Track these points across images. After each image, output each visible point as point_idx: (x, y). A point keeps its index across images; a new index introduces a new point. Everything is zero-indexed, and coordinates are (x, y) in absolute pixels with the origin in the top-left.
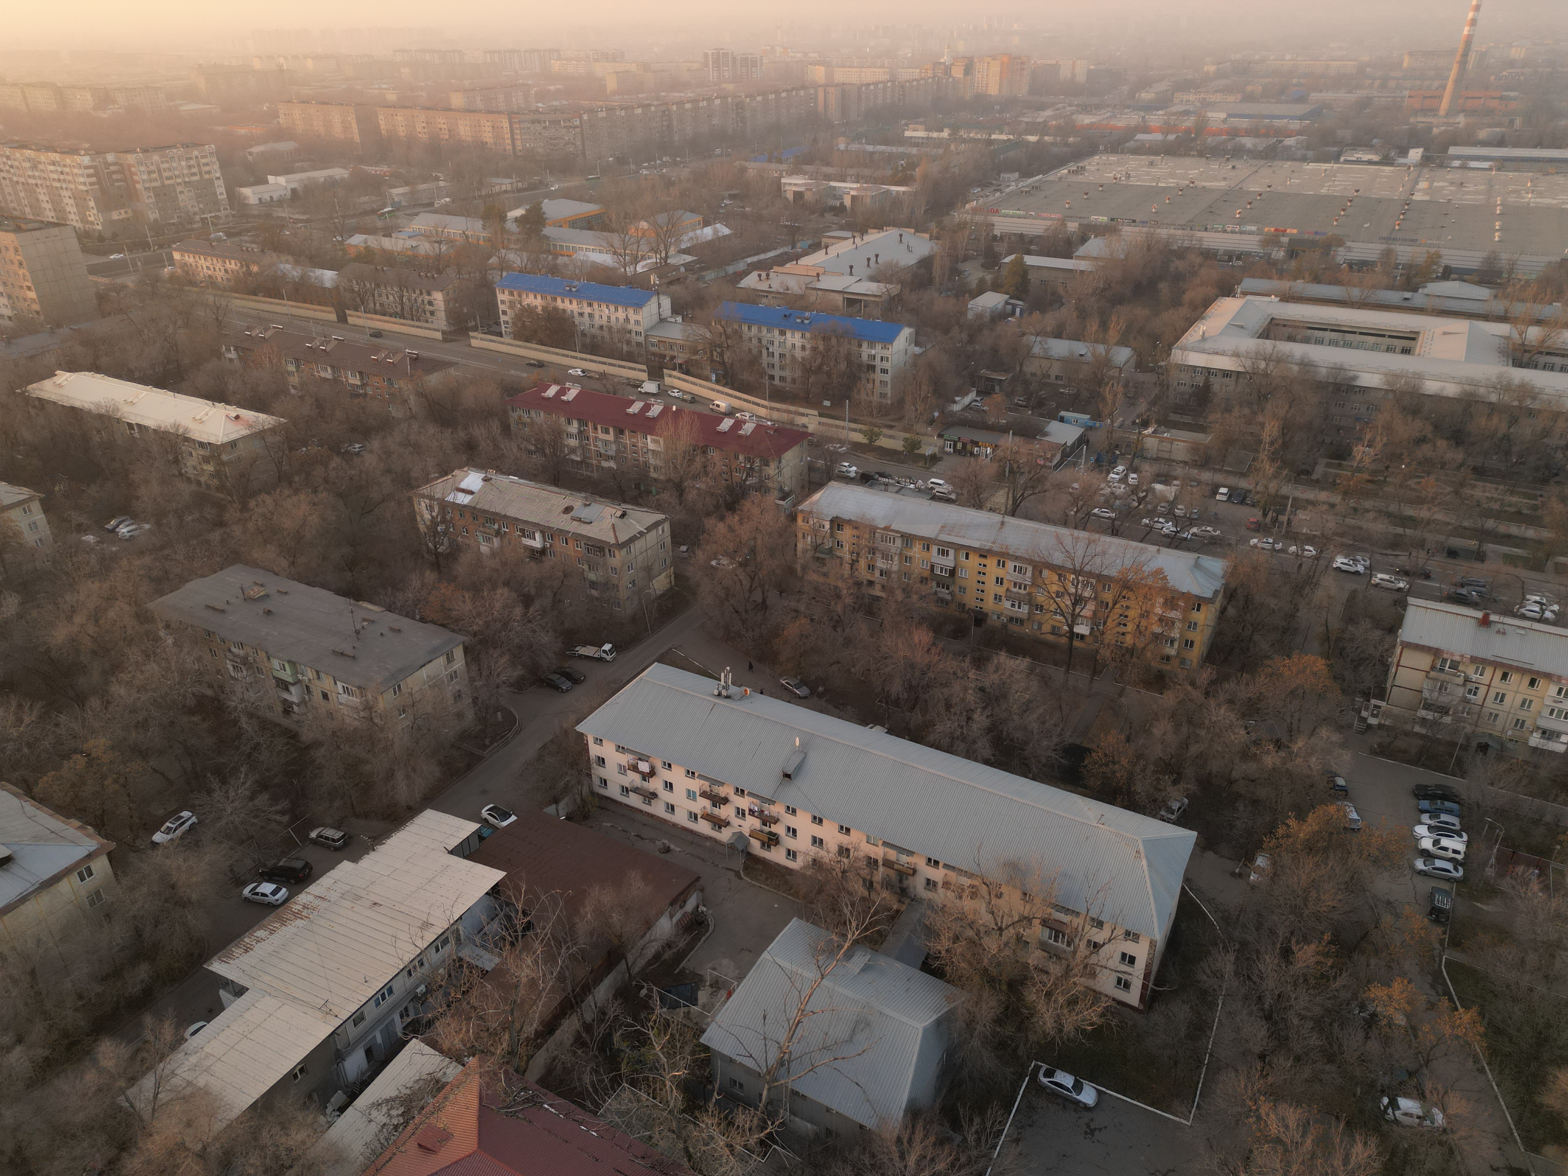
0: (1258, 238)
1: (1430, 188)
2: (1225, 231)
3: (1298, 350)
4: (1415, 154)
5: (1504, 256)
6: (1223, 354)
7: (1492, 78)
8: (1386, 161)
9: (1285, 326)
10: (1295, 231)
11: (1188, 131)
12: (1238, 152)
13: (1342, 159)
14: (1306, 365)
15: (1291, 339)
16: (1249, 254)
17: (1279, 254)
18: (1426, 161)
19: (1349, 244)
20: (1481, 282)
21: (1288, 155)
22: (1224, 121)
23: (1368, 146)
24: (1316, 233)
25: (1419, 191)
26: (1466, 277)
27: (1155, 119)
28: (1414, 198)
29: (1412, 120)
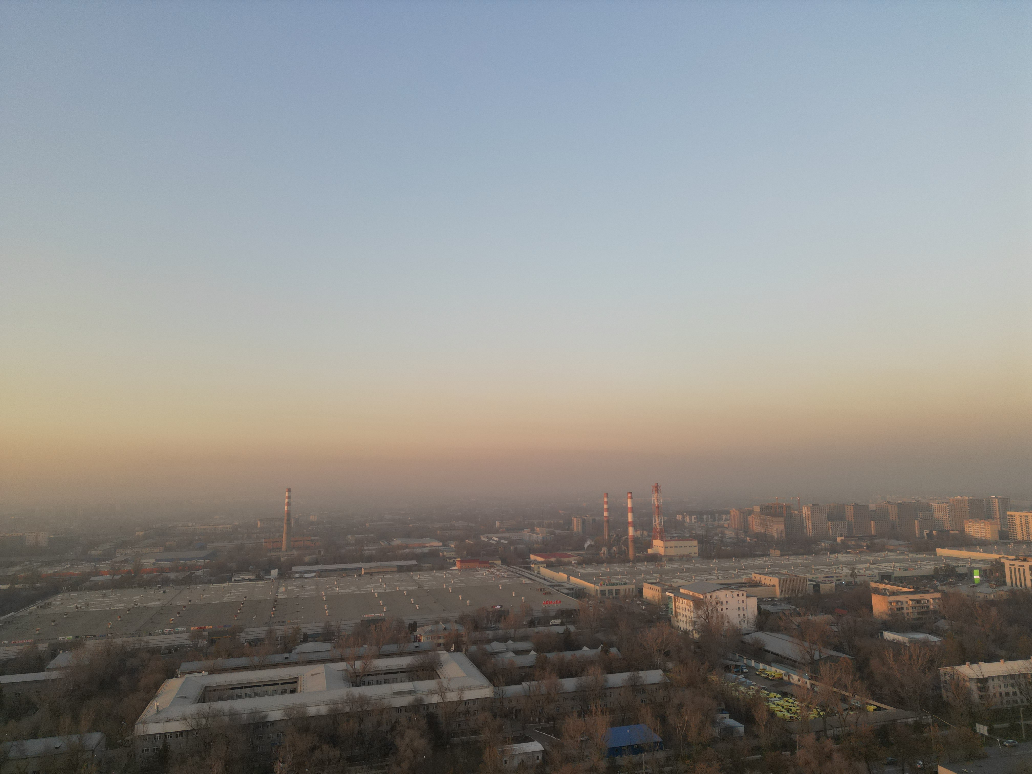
0: (187, 635)
1: (286, 590)
2: (164, 634)
3: (225, 705)
4: (274, 573)
5: (333, 623)
6: (174, 720)
7: (305, 531)
8: (259, 578)
9: (214, 691)
10: (211, 627)
11: (129, 572)
12: (166, 582)
13: (233, 580)
14: (233, 715)
15: (220, 699)
16: (183, 646)
17: (203, 643)
18: (281, 576)
19: (246, 630)
20: (325, 641)
21: (199, 581)
22: (154, 564)
23: (247, 571)
24: (225, 626)
25: (281, 593)
26: (316, 639)
27: (104, 566)
28: (279, 597)
29: (268, 555)
